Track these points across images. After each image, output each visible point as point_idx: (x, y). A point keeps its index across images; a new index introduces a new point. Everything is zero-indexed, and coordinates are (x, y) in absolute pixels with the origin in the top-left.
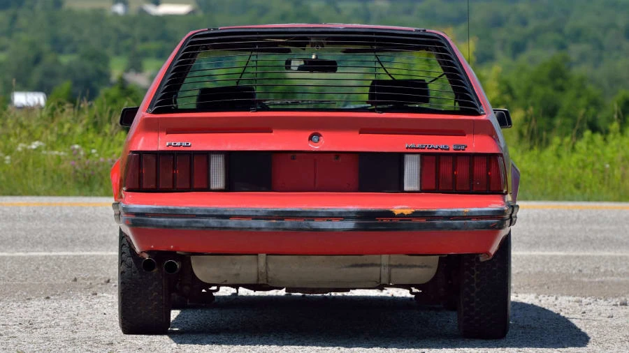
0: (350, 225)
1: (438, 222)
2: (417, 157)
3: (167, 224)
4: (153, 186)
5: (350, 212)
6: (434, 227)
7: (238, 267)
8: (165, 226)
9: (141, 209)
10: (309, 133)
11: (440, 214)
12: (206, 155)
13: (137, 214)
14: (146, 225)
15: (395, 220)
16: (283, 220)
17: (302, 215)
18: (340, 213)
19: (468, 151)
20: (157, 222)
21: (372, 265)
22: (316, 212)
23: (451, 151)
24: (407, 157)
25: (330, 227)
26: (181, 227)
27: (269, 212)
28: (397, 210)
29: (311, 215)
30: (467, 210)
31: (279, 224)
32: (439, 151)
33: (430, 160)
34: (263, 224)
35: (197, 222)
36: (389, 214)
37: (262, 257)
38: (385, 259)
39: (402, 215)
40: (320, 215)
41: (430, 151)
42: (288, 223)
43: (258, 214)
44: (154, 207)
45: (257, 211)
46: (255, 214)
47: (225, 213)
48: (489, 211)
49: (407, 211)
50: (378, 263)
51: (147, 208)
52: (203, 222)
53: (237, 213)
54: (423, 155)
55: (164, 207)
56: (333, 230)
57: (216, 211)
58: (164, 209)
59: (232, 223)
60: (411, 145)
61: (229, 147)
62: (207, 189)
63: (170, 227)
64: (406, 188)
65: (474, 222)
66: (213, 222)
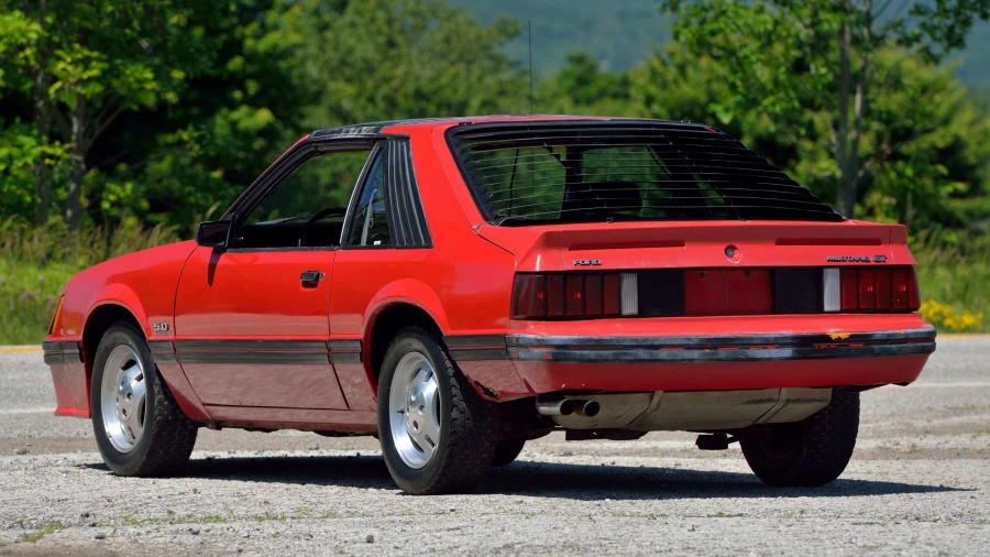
0: (787, 352)
1: (876, 347)
2: (837, 271)
3: (593, 357)
4: (560, 313)
5: (786, 338)
6: (872, 352)
7: (628, 407)
8: (590, 361)
9: (563, 340)
10: (724, 247)
11: (878, 337)
12: (617, 274)
13: (558, 347)
14: (568, 359)
15: (833, 346)
16: (716, 348)
17: (736, 342)
18: (776, 339)
19: (889, 262)
20: (581, 355)
21: (770, 400)
22: (752, 339)
23: (873, 263)
24: (827, 271)
25: (767, 356)
26: (607, 360)
27: (702, 340)
28: (834, 333)
29: (745, 342)
30: (902, 331)
31: (713, 354)
32: (861, 263)
33: (850, 274)
34: (696, 354)
35: (625, 354)
36: (825, 338)
37: (659, 394)
38: (785, 393)
39: (839, 339)
40: (755, 342)
41: (852, 264)
42: (723, 353)
43: (691, 343)
44: (576, 337)
45: (689, 339)
46: (686, 342)
47: (657, 343)
48: (921, 333)
49: (844, 335)
50: (777, 397)
51: (569, 340)
52: (630, 355)
53: (668, 343)
54: (842, 268)
55: (587, 337)
56: (769, 359)
57: (646, 340)
58: (588, 340)
59: (663, 354)
60: (833, 258)
61: (643, 265)
62: (618, 315)
63: (595, 361)
64: (827, 308)
65: (910, 345)
66: (642, 354)
